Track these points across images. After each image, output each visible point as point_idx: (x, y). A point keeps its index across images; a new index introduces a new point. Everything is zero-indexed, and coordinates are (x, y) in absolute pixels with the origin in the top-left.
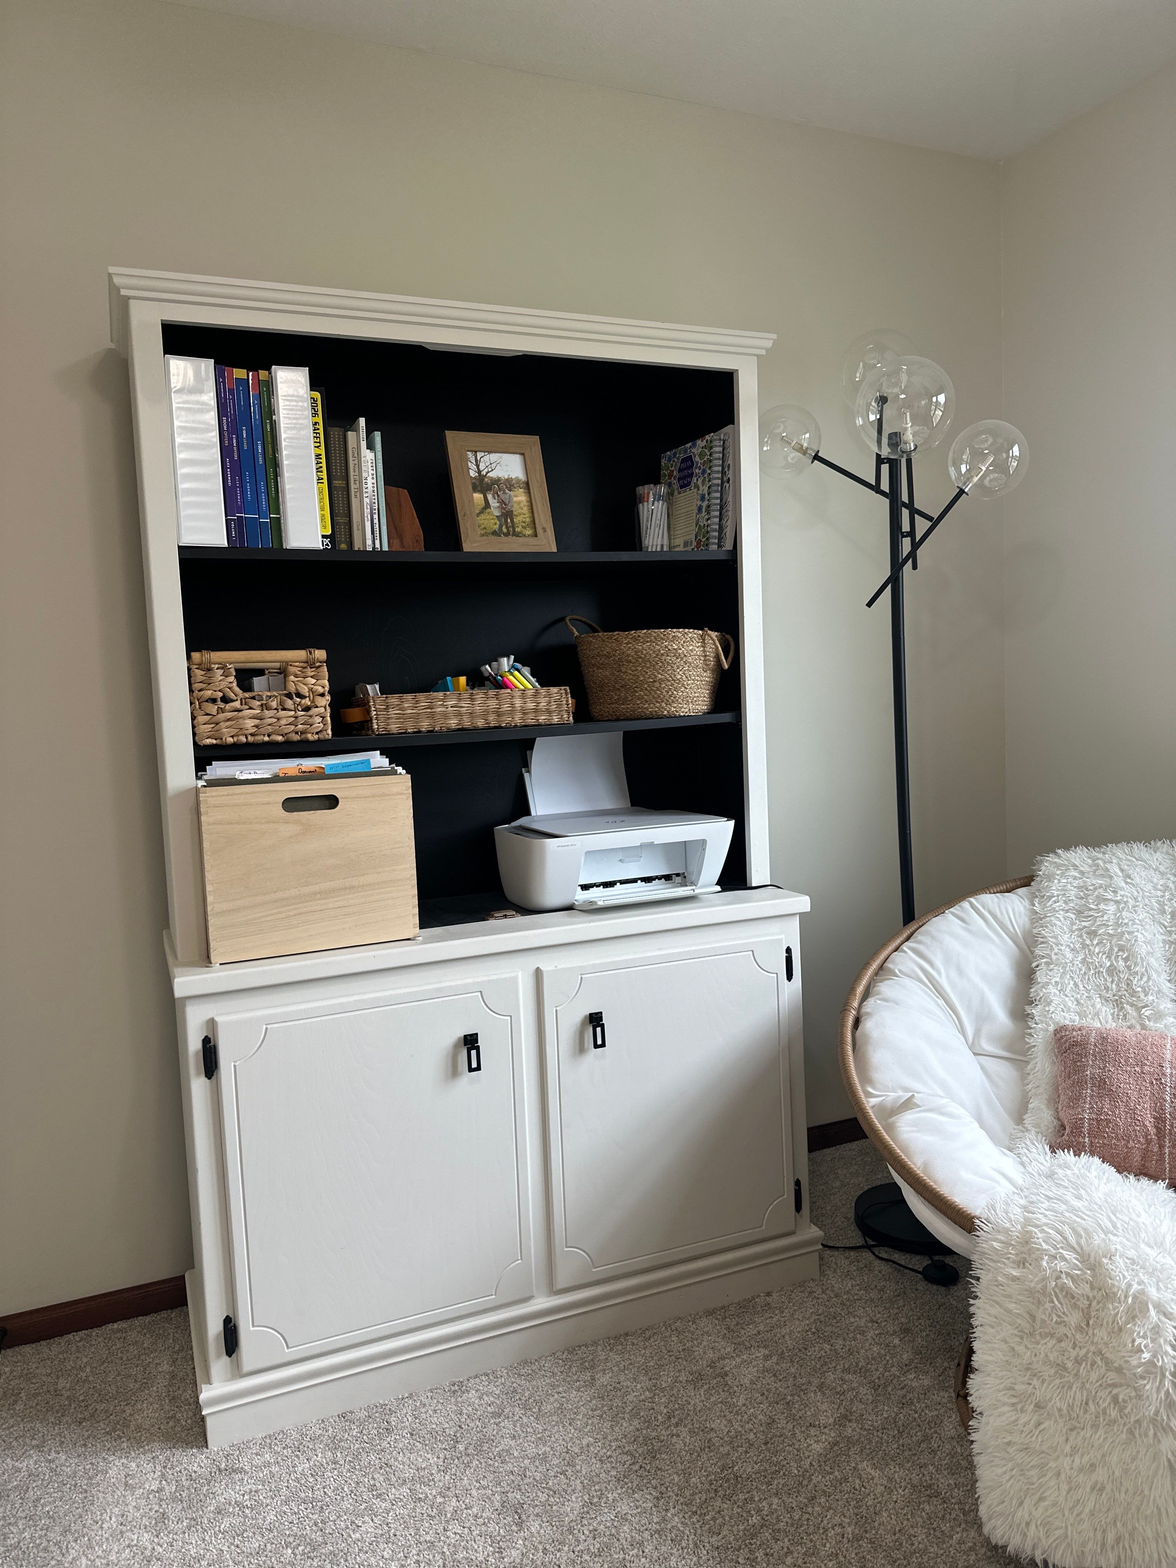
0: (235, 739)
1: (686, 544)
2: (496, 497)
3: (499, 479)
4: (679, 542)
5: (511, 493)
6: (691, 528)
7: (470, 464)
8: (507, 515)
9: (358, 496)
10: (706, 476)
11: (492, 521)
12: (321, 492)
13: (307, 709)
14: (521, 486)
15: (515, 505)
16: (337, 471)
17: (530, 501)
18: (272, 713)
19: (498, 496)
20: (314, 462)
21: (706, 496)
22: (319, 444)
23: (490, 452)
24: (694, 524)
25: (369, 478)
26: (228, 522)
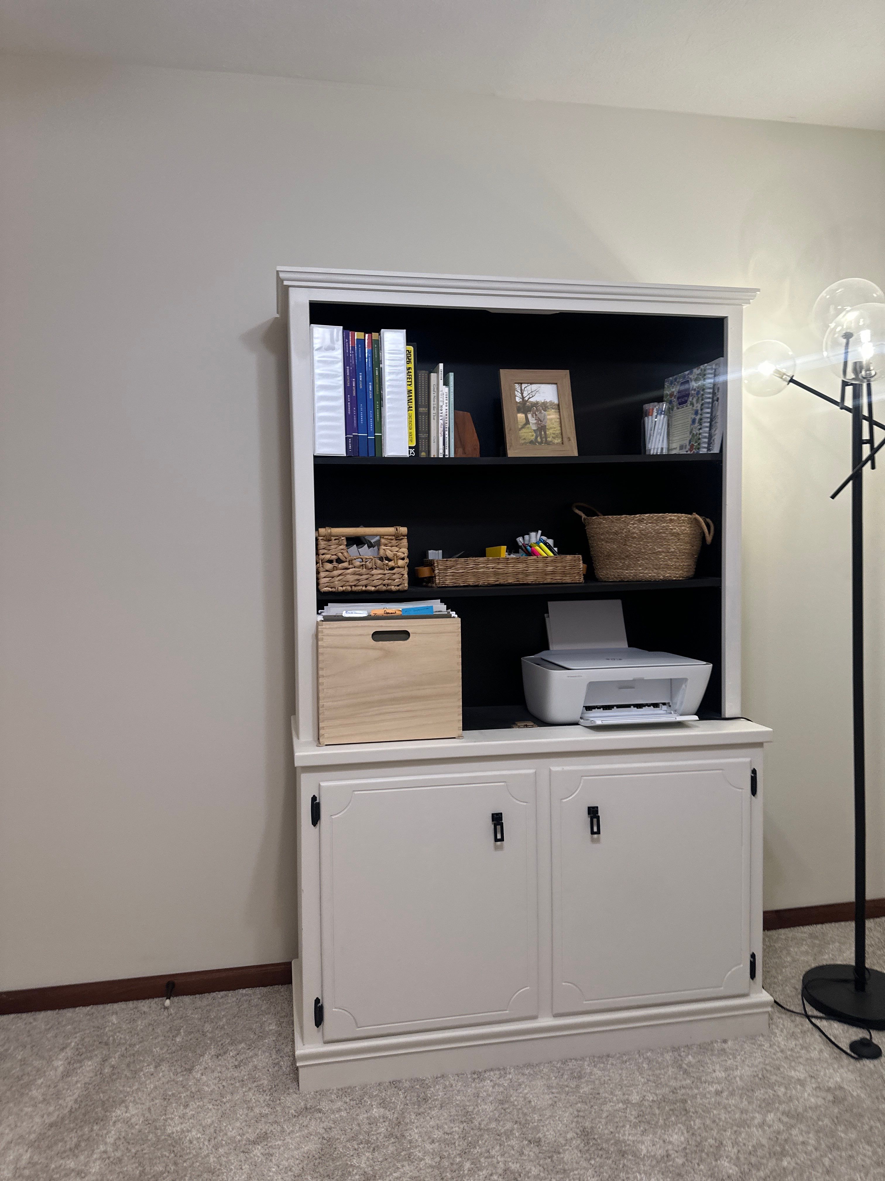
0: (344, 588)
1: (681, 447)
2: (534, 416)
3: (537, 403)
4: (675, 445)
5: (546, 413)
6: (686, 436)
7: (516, 393)
8: (542, 428)
9: (436, 419)
10: (699, 396)
11: (531, 434)
12: (410, 417)
13: (392, 568)
14: (554, 407)
15: (548, 421)
16: (421, 401)
17: (560, 419)
18: (368, 571)
19: (536, 415)
20: (406, 395)
21: (699, 412)
22: (410, 383)
23: (531, 384)
24: (688, 433)
25: (444, 406)
26: (346, 438)
